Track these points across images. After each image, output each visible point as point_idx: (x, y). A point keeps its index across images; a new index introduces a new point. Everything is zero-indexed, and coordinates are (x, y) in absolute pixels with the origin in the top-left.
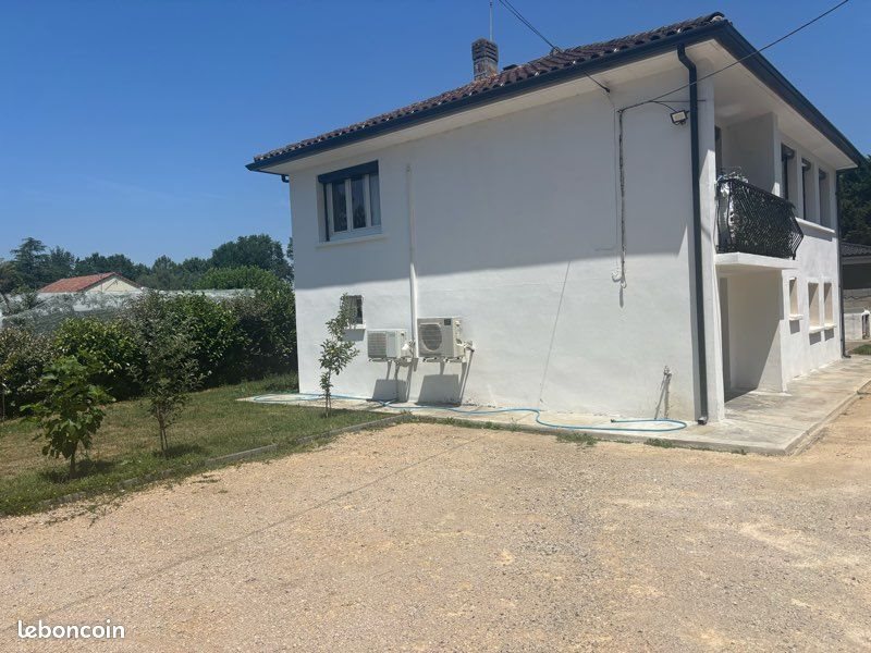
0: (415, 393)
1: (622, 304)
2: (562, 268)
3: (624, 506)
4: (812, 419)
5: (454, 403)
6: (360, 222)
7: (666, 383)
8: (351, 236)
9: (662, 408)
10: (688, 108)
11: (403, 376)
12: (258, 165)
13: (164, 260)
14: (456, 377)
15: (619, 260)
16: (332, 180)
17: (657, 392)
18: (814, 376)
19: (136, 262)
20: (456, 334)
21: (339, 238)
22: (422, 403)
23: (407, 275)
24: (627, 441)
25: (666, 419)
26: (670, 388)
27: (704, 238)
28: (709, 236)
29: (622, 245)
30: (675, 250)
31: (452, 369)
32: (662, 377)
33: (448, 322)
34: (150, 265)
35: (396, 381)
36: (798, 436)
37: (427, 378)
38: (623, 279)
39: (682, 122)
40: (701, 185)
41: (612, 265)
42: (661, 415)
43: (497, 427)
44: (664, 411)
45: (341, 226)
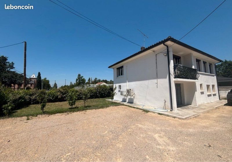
0: (127, 101)
1: (157, 87)
2: (148, 81)
3: (137, 126)
4: (198, 112)
5: (132, 103)
6: (122, 75)
7: (165, 102)
8: (121, 76)
9: (164, 107)
10: (167, 53)
11: (126, 98)
12: (109, 67)
13: (111, 80)
14: (133, 99)
15: (156, 80)
16: (118, 69)
17: (163, 104)
18: (208, 103)
19: (108, 81)
20: (132, 92)
21: (119, 77)
22: (128, 102)
23: (126, 82)
24: (154, 113)
25: (165, 109)
26: (166, 103)
27: (171, 75)
28: (172, 75)
29: (157, 77)
30: (166, 78)
31: (132, 97)
32: (164, 101)
33: (130, 90)
34: (109, 81)
35: (125, 99)
36: (190, 116)
37: (129, 98)
38: (157, 83)
39: (166, 55)
40: (170, 66)
41: (155, 81)
42: (164, 108)
43: (135, 108)
44: (165, 108)
45: (119, 75)
